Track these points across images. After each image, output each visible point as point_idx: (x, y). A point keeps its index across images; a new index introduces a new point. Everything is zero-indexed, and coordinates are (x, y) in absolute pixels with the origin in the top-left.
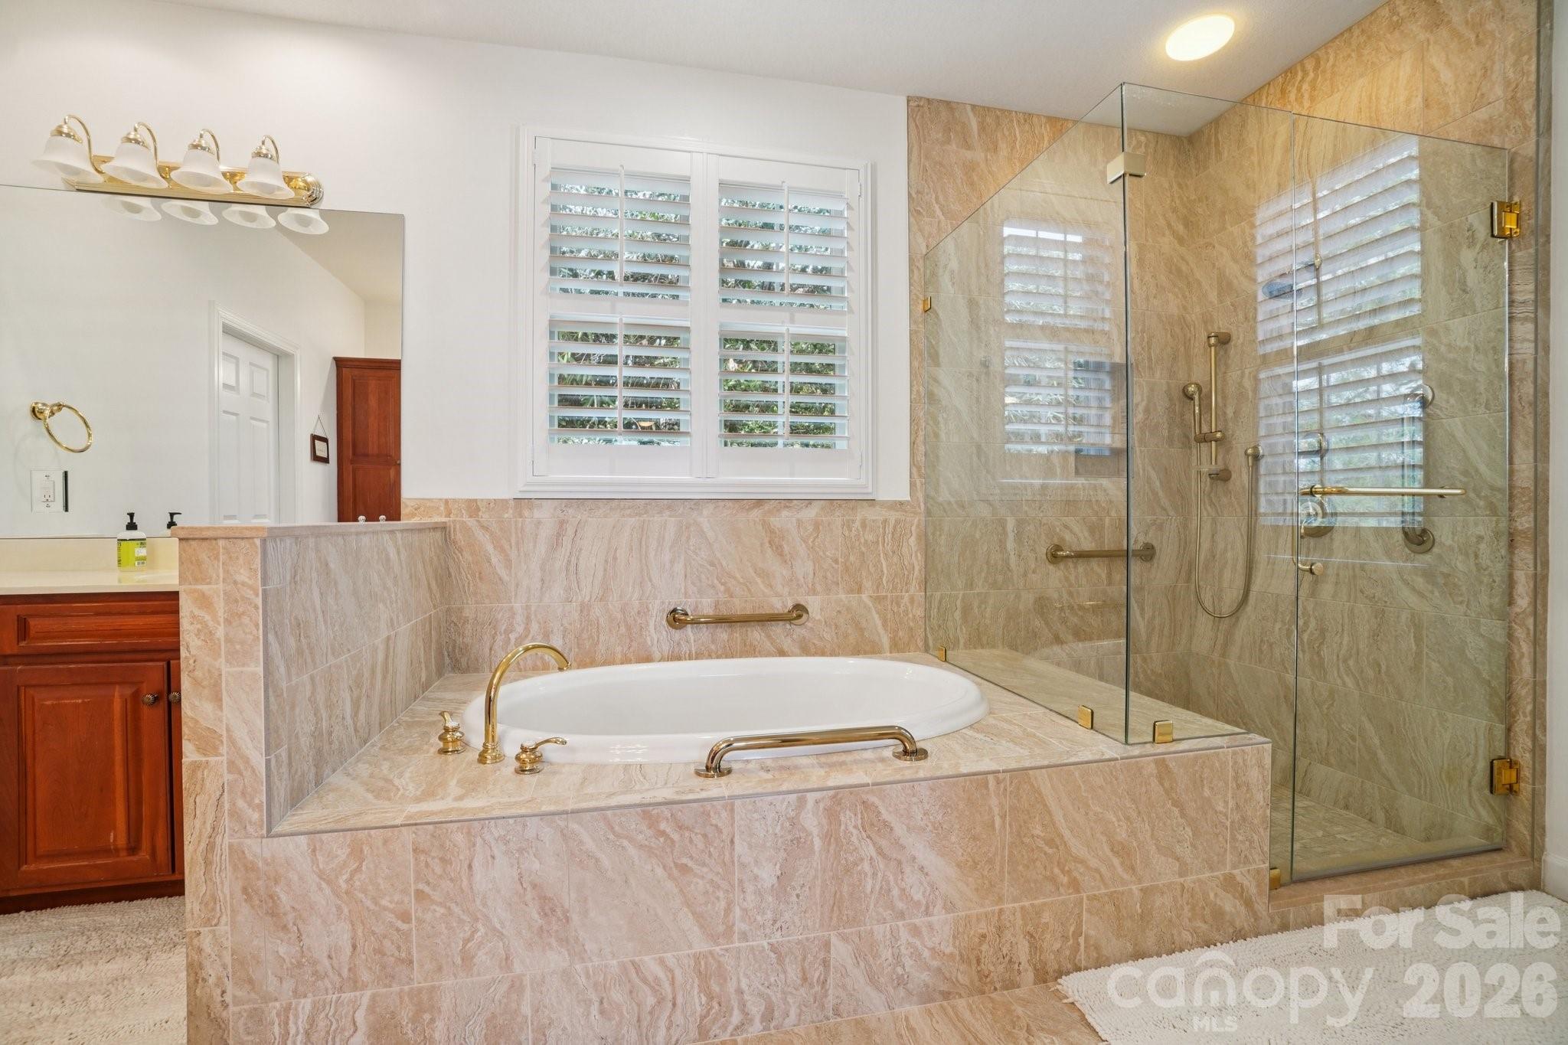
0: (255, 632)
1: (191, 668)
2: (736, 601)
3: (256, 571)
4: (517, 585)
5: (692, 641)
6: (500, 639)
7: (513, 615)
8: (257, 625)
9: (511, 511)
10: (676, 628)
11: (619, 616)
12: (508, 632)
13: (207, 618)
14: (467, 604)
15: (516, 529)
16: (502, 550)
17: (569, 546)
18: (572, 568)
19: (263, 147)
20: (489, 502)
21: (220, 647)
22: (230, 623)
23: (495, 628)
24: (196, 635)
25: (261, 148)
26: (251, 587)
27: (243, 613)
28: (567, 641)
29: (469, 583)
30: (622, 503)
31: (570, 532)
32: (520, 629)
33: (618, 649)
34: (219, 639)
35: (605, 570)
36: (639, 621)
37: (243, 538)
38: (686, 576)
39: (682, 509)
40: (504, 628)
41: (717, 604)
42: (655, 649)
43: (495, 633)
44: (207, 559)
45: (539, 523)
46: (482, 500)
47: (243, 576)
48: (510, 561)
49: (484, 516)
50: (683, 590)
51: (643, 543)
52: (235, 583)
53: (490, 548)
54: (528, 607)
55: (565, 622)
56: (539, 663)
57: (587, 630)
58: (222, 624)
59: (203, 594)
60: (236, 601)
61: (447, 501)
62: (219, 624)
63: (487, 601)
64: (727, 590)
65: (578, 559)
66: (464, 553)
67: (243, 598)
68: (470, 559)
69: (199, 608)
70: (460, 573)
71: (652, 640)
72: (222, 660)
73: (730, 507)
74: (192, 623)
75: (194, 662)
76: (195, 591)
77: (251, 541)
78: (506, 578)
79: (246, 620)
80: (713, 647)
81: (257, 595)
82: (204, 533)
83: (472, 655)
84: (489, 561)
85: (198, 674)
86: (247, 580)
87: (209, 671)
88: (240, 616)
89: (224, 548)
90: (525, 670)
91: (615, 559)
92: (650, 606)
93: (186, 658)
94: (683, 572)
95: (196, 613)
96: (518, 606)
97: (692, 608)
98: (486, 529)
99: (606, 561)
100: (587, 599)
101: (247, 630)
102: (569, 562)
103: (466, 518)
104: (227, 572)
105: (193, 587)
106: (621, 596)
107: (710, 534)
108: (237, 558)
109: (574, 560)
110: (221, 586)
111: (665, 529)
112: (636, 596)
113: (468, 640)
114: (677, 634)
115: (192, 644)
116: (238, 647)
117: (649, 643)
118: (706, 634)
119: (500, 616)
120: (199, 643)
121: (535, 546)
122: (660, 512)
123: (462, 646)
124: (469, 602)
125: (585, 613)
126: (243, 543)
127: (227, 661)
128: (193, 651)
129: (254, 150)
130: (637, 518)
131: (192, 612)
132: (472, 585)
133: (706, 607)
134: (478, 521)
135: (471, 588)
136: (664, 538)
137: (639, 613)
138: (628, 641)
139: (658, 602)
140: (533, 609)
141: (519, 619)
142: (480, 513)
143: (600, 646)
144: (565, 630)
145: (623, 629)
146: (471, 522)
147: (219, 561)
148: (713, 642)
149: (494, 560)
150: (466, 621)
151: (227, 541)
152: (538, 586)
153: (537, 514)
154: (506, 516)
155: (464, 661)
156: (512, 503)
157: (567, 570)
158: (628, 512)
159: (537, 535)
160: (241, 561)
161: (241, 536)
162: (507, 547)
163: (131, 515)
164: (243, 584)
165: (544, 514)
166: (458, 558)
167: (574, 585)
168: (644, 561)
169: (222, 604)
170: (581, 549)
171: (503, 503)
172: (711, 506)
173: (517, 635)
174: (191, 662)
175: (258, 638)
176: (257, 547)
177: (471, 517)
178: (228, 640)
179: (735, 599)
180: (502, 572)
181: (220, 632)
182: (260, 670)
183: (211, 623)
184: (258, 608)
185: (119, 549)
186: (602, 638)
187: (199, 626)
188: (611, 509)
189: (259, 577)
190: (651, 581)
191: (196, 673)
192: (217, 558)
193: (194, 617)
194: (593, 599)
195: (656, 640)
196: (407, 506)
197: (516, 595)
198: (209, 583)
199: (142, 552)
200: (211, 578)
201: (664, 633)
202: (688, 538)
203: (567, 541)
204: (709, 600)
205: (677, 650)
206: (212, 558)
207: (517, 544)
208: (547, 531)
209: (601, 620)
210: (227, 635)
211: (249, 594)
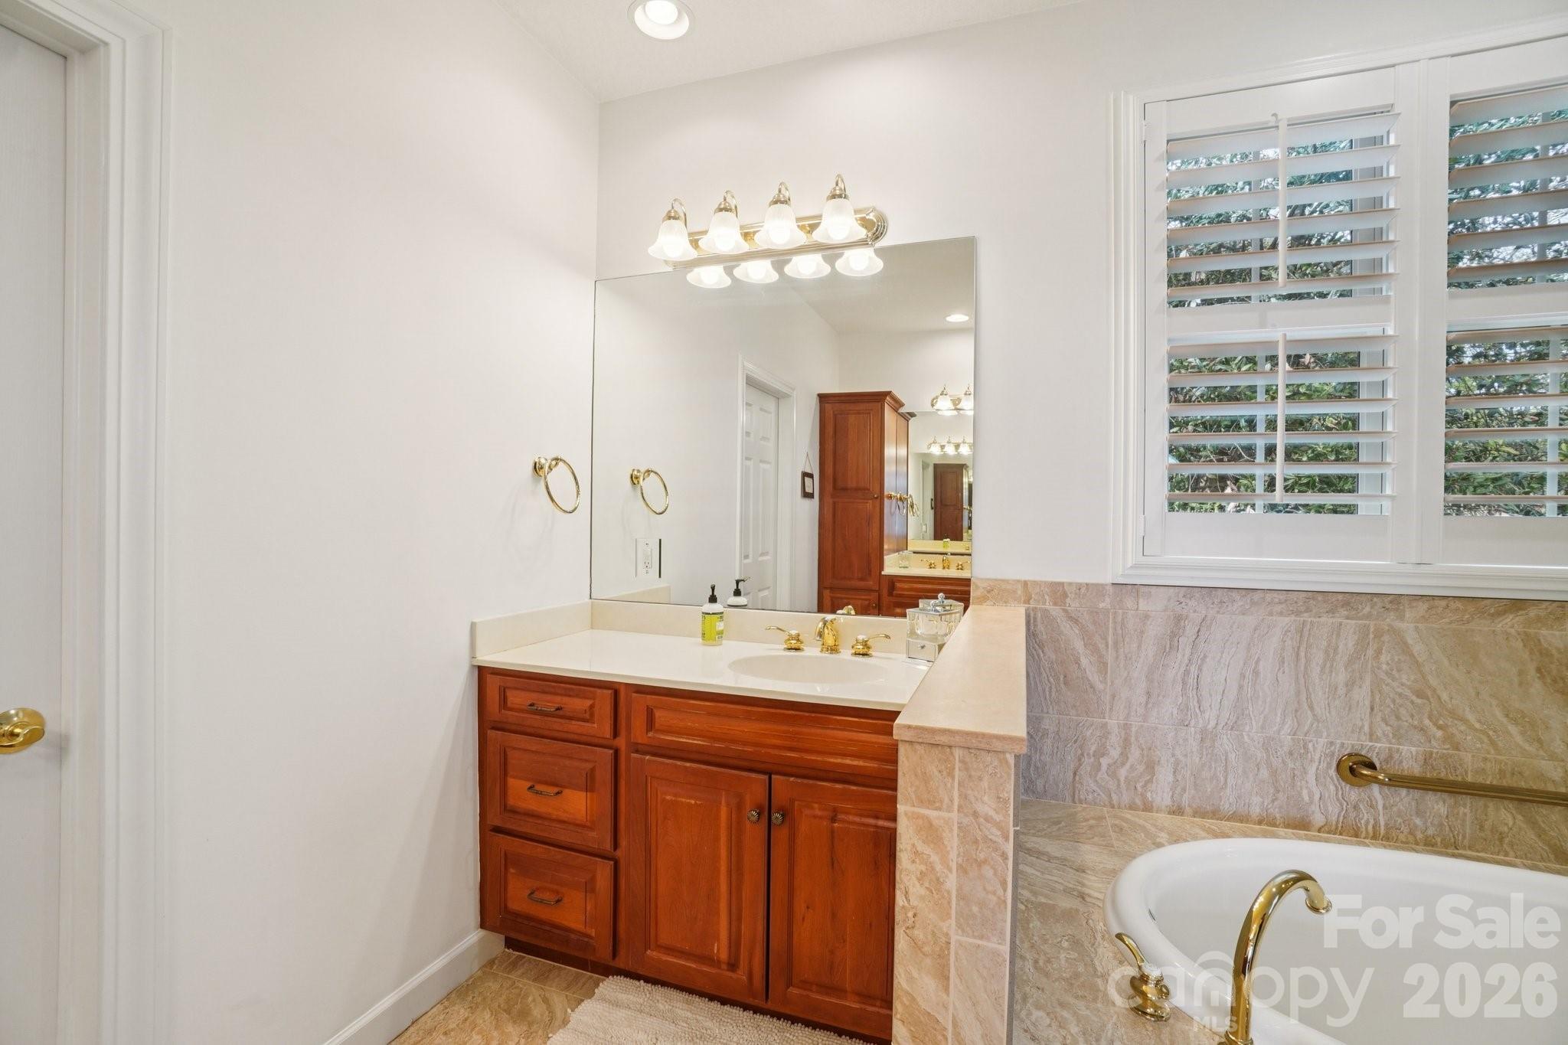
0: (1000, 892)
1: (910, 923)
2: (1468, 758)
3: (1006, 801)
4: (1113, 696)
5: (1380, 807)
6: (1088, 761)
7: (1106, 735)
8: (1004, 883)
9: (1108, 600)
10: (1352, 784)
11: (1260, 754)
12: (1101, 753)
13: (935, 858)
14: (1048, 713)
15: (1115, 622)
16: (1095, 650)
17: (1188, 652)
18: (1191, 681)
19: (837, 188)
20: (1079, 586)
21: (949, 903)
22: (966, 872)
23: (1081, 747)
24: (919, 880)
25: (835, 190)
26: (999, 826)
27: (985, 861)
28: (1180, 778)
29: (1051, 688)
30: (1269, 597)
31: (1190, 631)
32: (1115, 753)
33: (1256, 800)
34: (949, 892)
35: (1241, 687)
36: (1291, 765)
37: (989, 751)
38: (1372, 709)
39: (1368, 609)
40: (1093, 748)
41: (1428, 758)
42: (1315, 808)
43: (1082, 754)
44: (937, 773)
45: (1147, 617)
46: (1070, 584)
47: (987, 806)
48: (1105, 664)
49: (1072, 604)
50: (1366, 729)
51: (1302, 654)
52: (975, 814)
53: (1079, 645)
54: (1126, 727)
55: (1178, 752)
56: (1138, 801)
57: (1210, 767)
58: (954, 871)
59: (931, 824)
60: (976, 842)
61: (1025, 583)
62: (950, 871)
63: (1073, 712)
64: (1449, 738)
65: (1200, 669)
66: (1046, 649)
67: (986, 839)
68: (1053, 657)
69: (924, 842)
70: (1040, 674)
71: (1311, 795)
72: (953, 922)
73: (1457, 609)
74: (913, 862)
75: (915, 916)
76: (918, 817)
77: (1001, 756)
78: (1100, 686)
79: (988, 872)
80: (1418, 821)
81: (1007, 839)
82: (937, 738)
83: (1051, 778)
84: (1077, 662)
85: (918, 933)
86: (992, 813)
87: (933, 934)
88: (980, 864)
89: (962, 761)
90: (1119, 808)
91: (1256, 673)
92: (1310, 745)
93: (903, 907)
94: (1367, 703)
95: (919, 849)
96: (1113, 723)
97: (1382, 757)
98: (1075, 621)
99: (1243, 676)
100: (1212, 723)
101: (990, 888)
102: (1187, 672)
103: (1049, 606)
104: (964, 797)
105: (916, 810)
106: (1263, 727)
107: (1418, 648)
108: (980, 779)
109: (1193, 669)
110: (954, 815)
111: (1338, 635)
112: (1287, 729)
113: (1047, 758)
114: (1353, 794)
115: (911, 890)
116: (975, 909)
117: (1306, 798)
118: (1406, 800)
119: (1088, 733)
120: (923, 891)
121: (1139, 647)
122: (1332, 611)
123: (1039, 764)
124: (1051, 711)
125: (1208, 743)
126: (988, 758)
127: (959, 926)
128: (914, 902)
129: (828, 193)
130: (1293, 617)
131: (913, 845)
132: (1054, 690)
133: (1409, 758)
134: (1065, 611)
135: (1053, 694)
136: (1336, 650)
137: (1291, 753)
138: (1272, 791)
139: (1322, 741)
140: (1134, 729)
141: (1114, 739)
142: (1068, 601)
143: (1228, 791)
144: (1177, 763)
145: (1264, 773)
146: (1055, 611)
147: (953, 778)
148: (1419, 813)
149: (1084, 661)
150: (1045, 734)
151: (966, 751)
152: (1143, 700)
153: (1143, 605)
154: (1101, 605)
155: (1040, 783)
156: (1111, 589)
157: (1184, 683)
158: (1278, 608)
159: (1142, 632)
160: (985, 784)
161: (988, 747)
162: (1102, 646)
163: (713, 588)
164: (988, 819)
165: (1154, 605)
166: (1038, 655)
167: (1193, 703)
168: (1302, 681)
169: (956, 842)
170: (1205, 657)
171: (1098, 589)
172: (1423, 607)
173: (1110, 761)
174: (910, 914)
175: (1005, 902)
176: (1009, 767)
177: (1055, 604)
178: (961, 897)
179: (1462, 754)
180: (1094, 677)
181: (951, 882)
182: (1006, 949)
183: (938, 867)
184: (1007, 859)
185: (703, 623)
186: (1231, 781)
187: (923, 868)
188: (1253, 603)
189: (1011, 812)
190: (1311, 708)
191: (916, 932)
192: (951, 774)
193: (916, 853)
194: (1220, 727)
195: (1317, 797)
196: (977, 587)
197: (1111, 709)
198: (939, 809)
199: (720, 626)
200: (941, 801)
201: (1332, 788)
202: (1379, 652)
203: (1185, 642)
204: (1413, 749)
205: (1352, 815)
206: (945, 773)
207: (1116, 643)
208: (1155, 629)
209: (1232, 756)
210: (959, 889)
211: (995, 834)
